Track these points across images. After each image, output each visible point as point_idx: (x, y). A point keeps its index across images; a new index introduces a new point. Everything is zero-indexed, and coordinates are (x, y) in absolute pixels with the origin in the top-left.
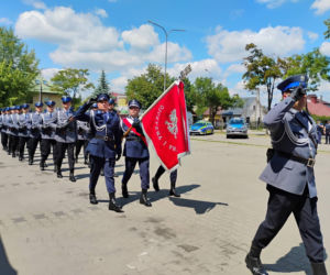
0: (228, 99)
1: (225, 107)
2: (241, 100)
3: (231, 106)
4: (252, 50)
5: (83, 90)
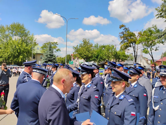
0: (125, 56)
1: (123, 60)
3: (126, 60)
4: (123, 28)
5: (55, 52)
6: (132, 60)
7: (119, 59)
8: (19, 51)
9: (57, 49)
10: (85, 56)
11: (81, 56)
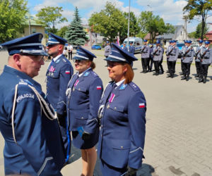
0: (163, 27)
2: (173, 28)
3: (166, 32)
5: (59, 23)
6: (173, 32)
7: (156, 31)
8: (6, 22)
9: (62, 18)
10: (112, 27)
11: (107, 29)
